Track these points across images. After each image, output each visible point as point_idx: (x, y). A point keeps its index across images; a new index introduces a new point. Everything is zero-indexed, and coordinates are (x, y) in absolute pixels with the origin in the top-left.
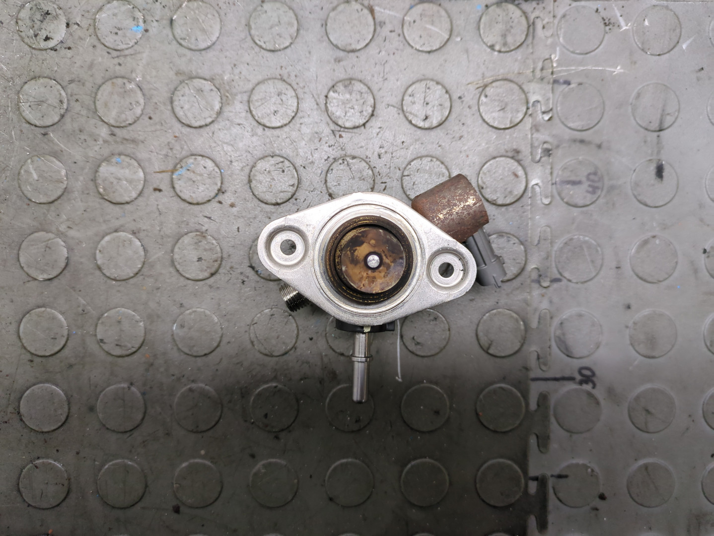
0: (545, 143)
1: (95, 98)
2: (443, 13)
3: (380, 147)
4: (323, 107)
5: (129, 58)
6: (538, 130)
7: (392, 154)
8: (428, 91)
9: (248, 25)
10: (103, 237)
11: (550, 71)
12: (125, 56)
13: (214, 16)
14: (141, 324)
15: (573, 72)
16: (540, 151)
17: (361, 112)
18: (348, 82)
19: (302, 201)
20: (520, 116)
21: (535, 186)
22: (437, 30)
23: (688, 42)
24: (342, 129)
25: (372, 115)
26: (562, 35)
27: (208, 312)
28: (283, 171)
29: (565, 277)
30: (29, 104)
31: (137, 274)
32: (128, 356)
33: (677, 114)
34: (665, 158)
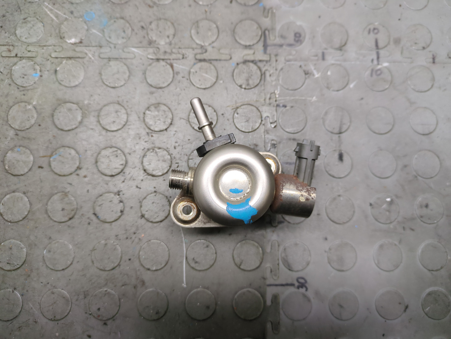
0: (272, 140)
1: (8, 114)
2: (212, 67)
3: (176, 143)
4: (142, 119)
5: (30, 91)
6: (268, 133)
7: (182, 146)
9: (100, 74)
10: (6, 196)
11: (275, 100)
12: (28, 90)
13: (81, 68)
14: (25, 250)
15: (288, 100)
16: (269, 145)
17: (164, 122)
18: (157, 105)
19: (128, 173)
20: (258, 125)
22: (209, 77)
23: (353, 84)
24: (153, 132)
25: (171, 124)
26: (281, 80)
27: (66, 242)
28: (117, 156)
29: (286, 221)
31: (24, 218)
32: (14, 270)
33: (349, 124)
34: (344, 149)
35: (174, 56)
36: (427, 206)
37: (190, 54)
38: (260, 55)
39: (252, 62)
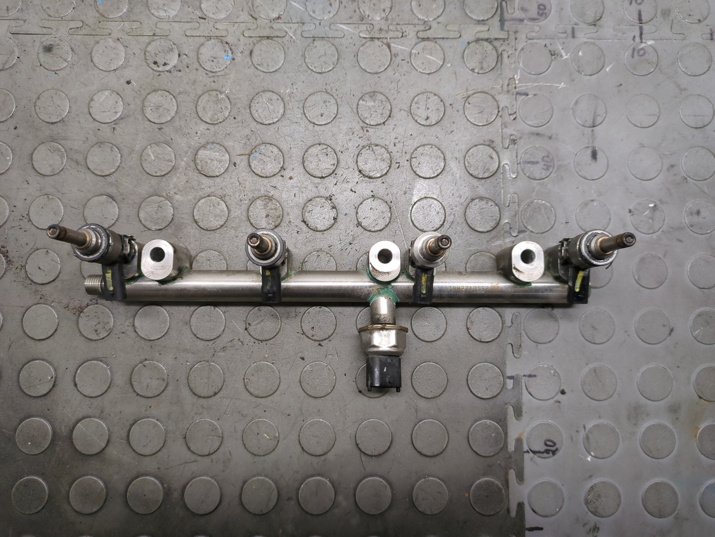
0: (511, 135)
1: (196, 104)
2: (438, 47)
3: (395, 139)
4: (355, 111)
5: (220, 78)
6: (506, 127)
7: (403, 143)
8: (428, 100)
9: (304, 56)
10: (199, 200)
11: (514, 86)
12: (218, 76)
13: (280, 49)
15: (530, 87)
16: (508, 141)
17: (382, 114)
18: (373, 94)
19: (340, 175)
20: (494, 116)
21: (505, 165)
22: (434, 59)
23: (610, 67)
24: (368, 126)
25: (390, 116)
26: (521, 62)
28: (327, 155)
29: (529, 229)
30: (150, 108)
31: (222, 226)
33: (604, 115)
34: (598, 145)
35: (391, 34)
36: (698, 213)
37: (411, 32)
38: (496, 33)
39: (487, 40)
